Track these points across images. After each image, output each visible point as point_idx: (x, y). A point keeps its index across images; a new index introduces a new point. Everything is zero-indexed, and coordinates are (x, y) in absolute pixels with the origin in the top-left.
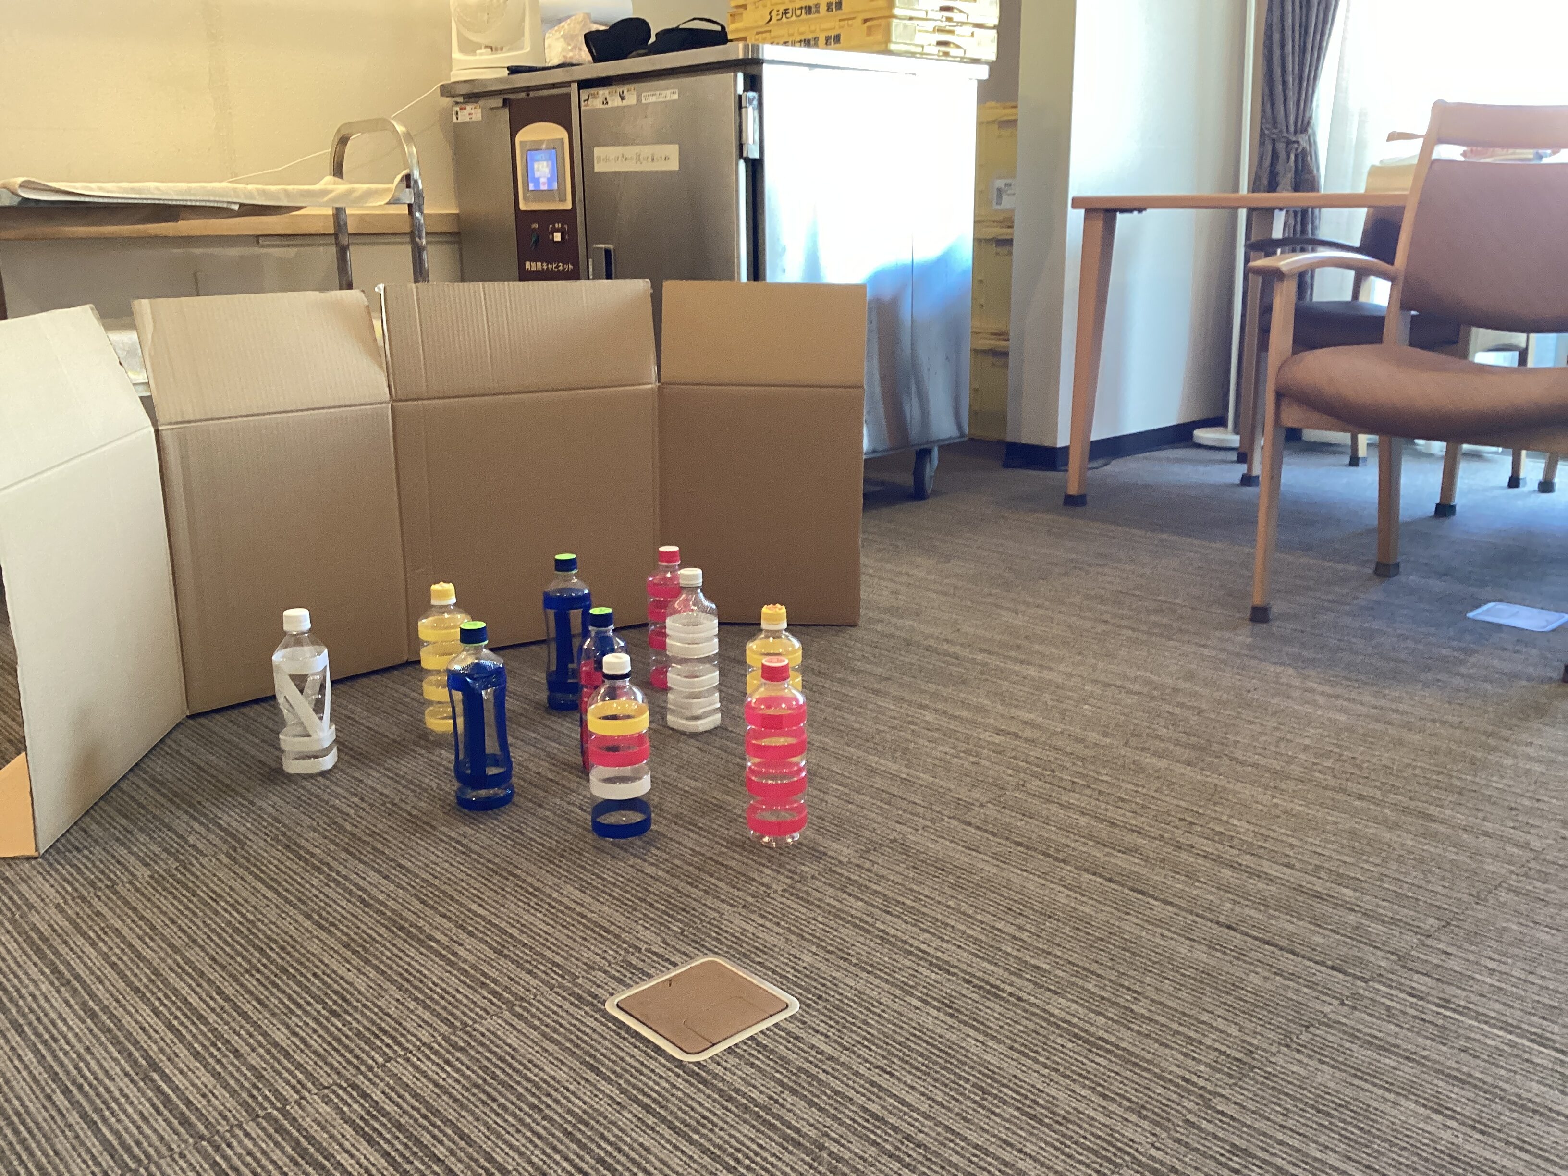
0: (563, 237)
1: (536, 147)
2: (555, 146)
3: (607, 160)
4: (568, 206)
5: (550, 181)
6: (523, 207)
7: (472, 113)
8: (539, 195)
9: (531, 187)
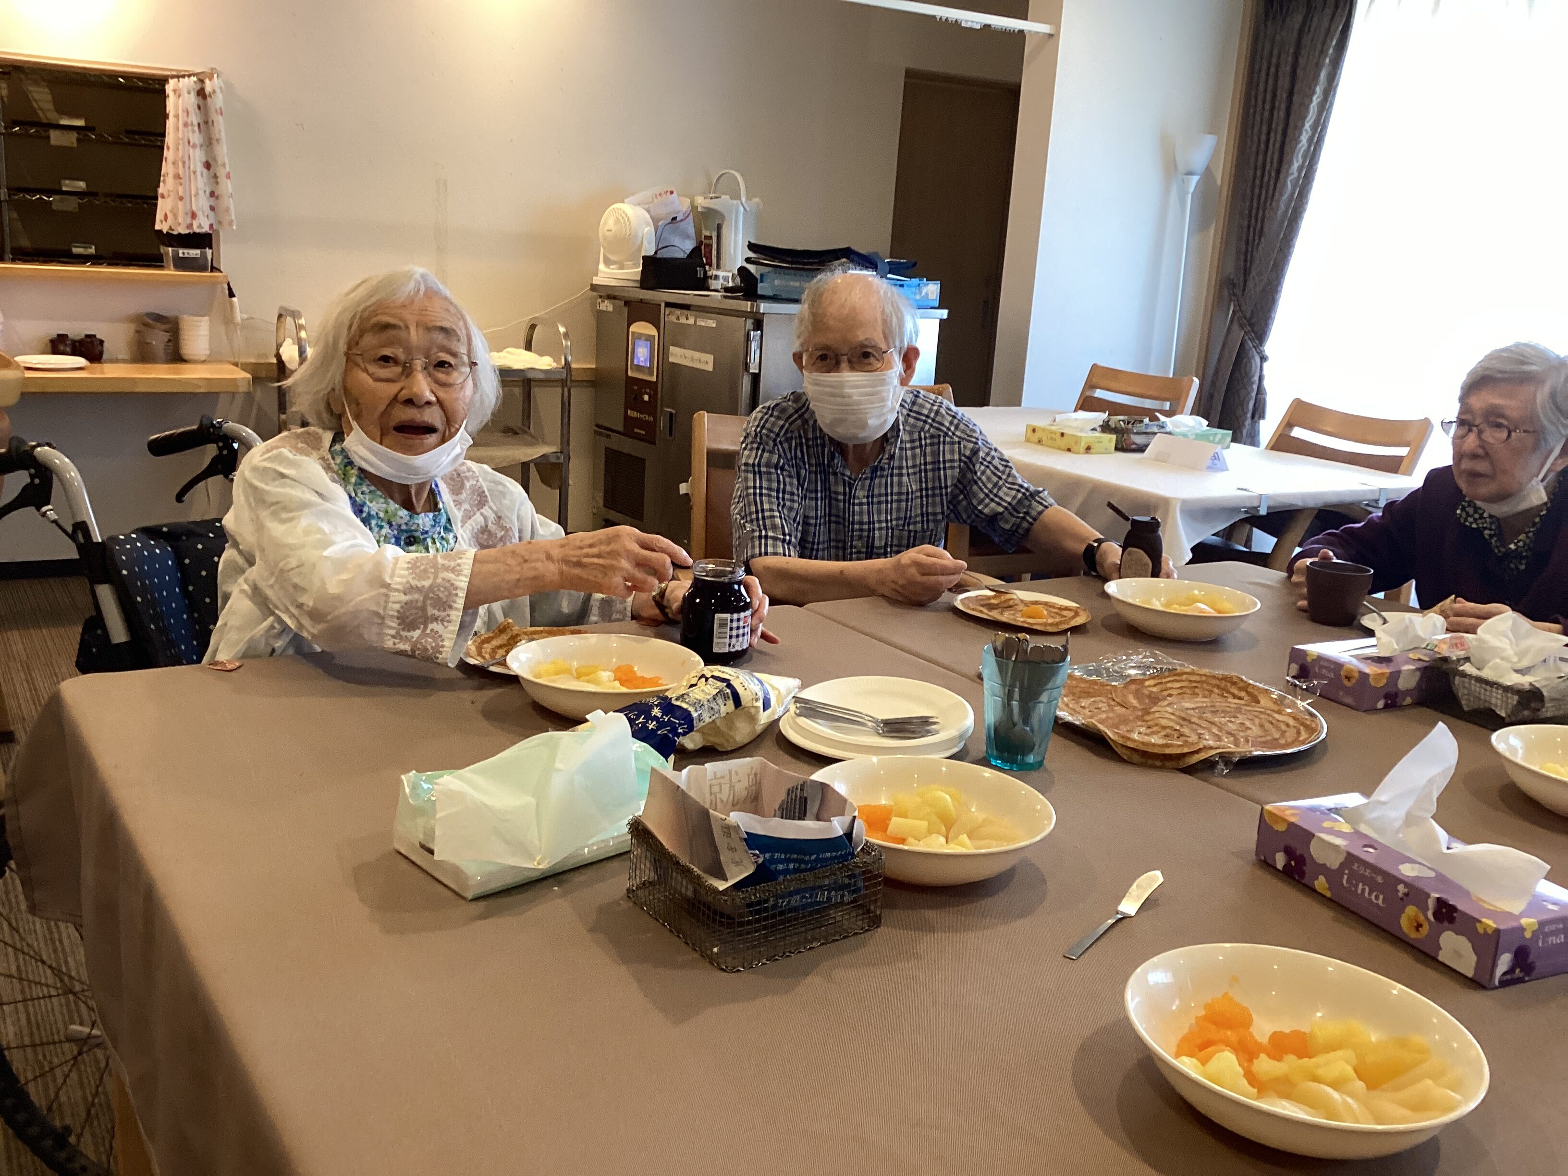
0: (650, 398)
1: (639, 336)
2: (649, 338)
3: (676, 355)
4: (654, 379)
5: (645, 360)
6: (630, 374)
7: (607, 306)
8: (639, 368)
9: (635, 363)
